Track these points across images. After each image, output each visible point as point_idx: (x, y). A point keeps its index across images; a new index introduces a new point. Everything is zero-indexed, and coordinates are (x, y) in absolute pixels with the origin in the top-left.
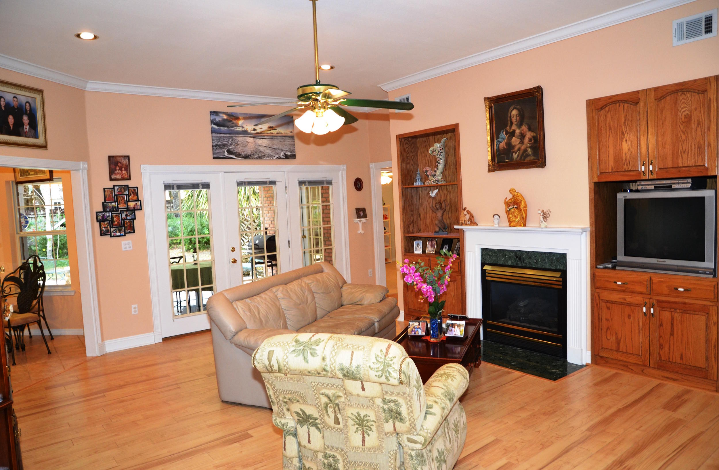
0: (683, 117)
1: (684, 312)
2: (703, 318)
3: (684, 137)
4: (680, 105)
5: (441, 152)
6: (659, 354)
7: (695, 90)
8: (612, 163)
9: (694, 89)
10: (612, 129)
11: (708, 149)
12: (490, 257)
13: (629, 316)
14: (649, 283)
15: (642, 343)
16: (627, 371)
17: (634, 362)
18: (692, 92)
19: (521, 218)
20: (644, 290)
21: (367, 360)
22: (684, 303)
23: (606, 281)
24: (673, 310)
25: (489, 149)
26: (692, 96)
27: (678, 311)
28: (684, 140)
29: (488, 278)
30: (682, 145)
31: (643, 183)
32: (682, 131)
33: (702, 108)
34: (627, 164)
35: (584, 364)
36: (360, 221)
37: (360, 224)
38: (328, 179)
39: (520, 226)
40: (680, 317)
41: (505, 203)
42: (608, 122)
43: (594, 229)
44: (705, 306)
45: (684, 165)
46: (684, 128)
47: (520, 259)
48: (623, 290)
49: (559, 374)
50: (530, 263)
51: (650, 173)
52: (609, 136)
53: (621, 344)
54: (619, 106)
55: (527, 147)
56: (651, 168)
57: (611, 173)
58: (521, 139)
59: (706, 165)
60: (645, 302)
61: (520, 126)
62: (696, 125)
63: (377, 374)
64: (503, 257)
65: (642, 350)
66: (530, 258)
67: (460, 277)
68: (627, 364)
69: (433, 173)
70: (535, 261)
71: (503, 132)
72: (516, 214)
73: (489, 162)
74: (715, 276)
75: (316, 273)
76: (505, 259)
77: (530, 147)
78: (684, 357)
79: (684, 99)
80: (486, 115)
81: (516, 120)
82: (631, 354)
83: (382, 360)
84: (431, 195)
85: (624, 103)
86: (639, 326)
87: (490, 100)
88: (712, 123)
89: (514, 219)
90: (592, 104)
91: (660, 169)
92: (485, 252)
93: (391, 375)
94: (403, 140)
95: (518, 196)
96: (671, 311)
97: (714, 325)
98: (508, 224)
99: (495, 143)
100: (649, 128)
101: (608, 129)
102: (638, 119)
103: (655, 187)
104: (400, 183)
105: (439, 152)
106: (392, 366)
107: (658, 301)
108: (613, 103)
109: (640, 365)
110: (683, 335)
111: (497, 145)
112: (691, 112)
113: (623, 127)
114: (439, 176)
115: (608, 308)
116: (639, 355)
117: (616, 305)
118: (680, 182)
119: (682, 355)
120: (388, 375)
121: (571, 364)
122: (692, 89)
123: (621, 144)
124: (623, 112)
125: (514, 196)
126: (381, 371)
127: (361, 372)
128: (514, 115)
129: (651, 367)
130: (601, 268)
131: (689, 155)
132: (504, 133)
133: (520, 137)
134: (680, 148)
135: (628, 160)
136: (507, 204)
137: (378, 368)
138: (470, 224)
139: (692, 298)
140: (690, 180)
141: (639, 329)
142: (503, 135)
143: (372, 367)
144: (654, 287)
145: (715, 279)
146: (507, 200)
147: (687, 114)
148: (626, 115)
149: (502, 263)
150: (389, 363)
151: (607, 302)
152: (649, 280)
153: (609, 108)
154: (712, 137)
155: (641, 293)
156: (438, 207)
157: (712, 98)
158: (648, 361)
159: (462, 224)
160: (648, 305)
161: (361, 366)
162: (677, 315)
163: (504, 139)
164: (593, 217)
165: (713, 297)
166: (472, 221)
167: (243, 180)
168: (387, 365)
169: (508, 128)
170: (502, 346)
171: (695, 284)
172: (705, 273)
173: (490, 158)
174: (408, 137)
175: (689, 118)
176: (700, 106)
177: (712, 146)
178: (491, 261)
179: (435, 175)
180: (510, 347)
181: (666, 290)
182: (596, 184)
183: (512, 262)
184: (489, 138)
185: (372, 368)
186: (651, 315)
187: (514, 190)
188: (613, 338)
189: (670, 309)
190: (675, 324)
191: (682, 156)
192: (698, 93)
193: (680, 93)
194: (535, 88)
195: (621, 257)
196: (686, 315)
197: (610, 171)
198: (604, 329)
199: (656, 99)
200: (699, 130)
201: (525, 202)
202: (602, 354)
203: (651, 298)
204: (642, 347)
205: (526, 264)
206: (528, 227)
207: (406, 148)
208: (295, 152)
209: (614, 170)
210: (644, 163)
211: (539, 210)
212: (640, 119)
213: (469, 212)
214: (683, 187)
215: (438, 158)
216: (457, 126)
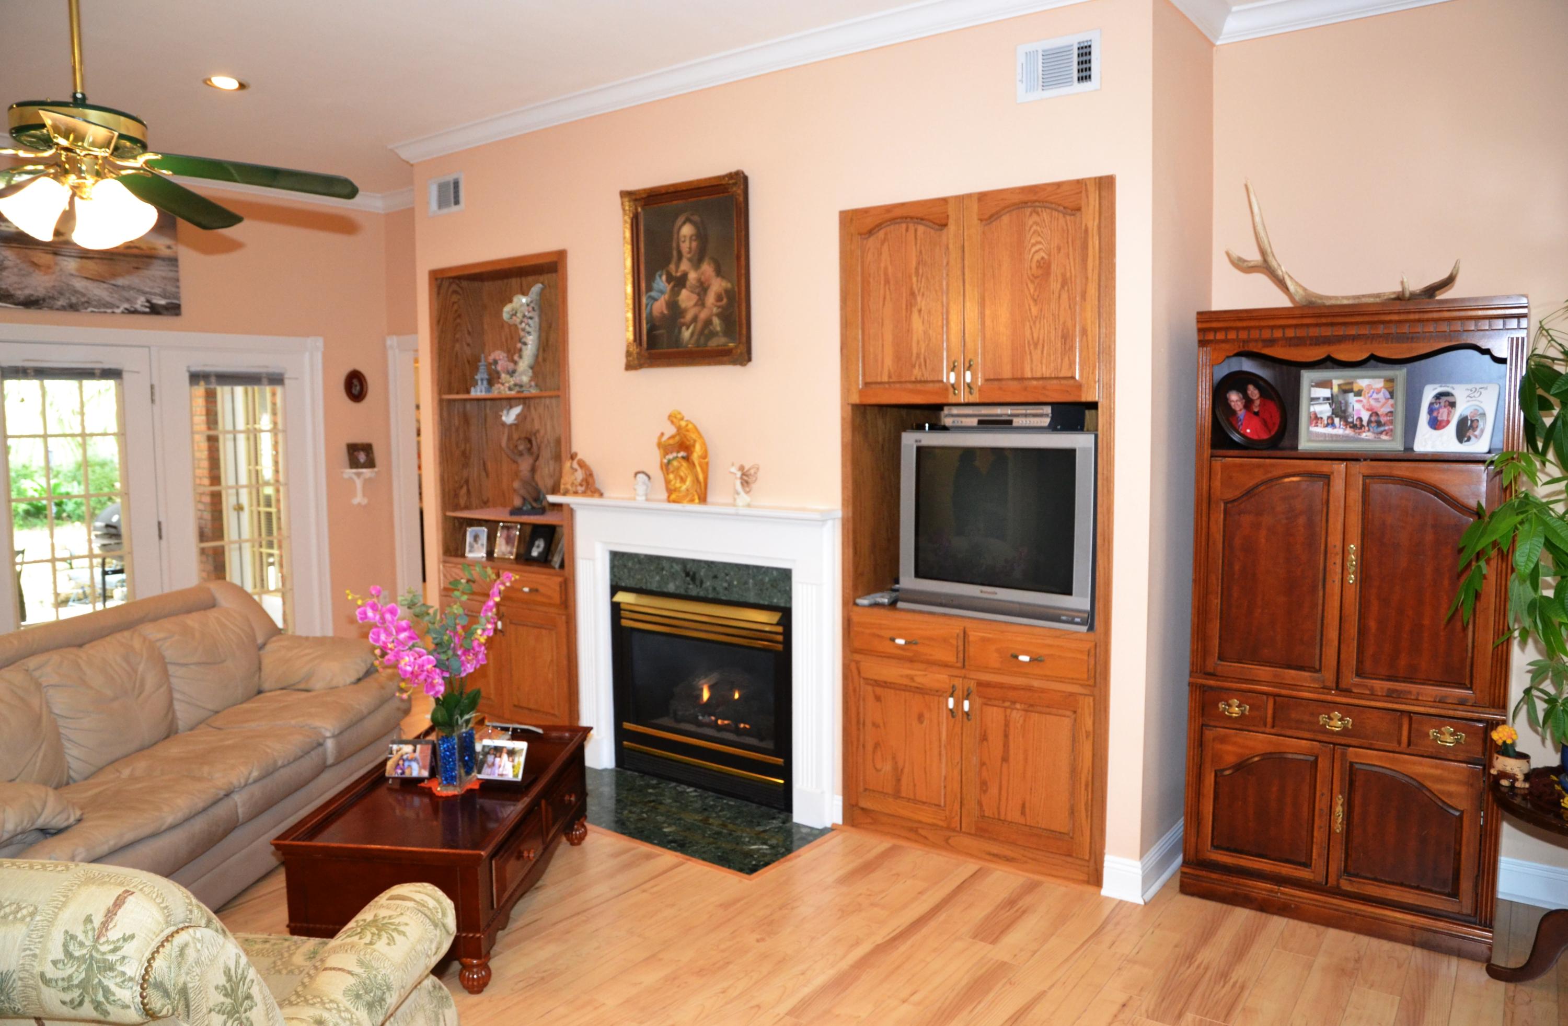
0: (1034, 265)
1: (1030, 707)
2: (1067, 722)
3: (1035, 310)
4: (1028, 236)
5: (531, 318)
6: (980, 804)
7: (1059, 205)
8: (889, 362)
9: (1055, 203)
10: (892, 282)
11: (1081, 341)
12: (629, 572)
13: (920, 718)
14: (961, 643)
15: (945, 778)
16: (916, 841)
17: (930, 821)
18: (1052, 209)
19: (693, 482)
20: (950, 658)
21: (35, 956)
22: (1030, 689)
23: (874, 635)
24: (1007, 704)
25: (630, 315)
26: (1051, 217)
27: (1018, 706)
28: (1036, 317)
29: (625, 623)
30: (1031, 328)
31: (955, 411)
32: (1032, 298)
33: (1071, 249)
34: (920, 366)
35: (829, 825)
36: (358, 475)
37: (359, 483)
38: (271, 370)
39: (692, 501)
40: (1021, 721)
41: (659, 445)
42: (882, 265)
43: (850, 514)
44: (1071, 694)
45: (1035, 376)
46: (1035, 290)
47: (693, 579)
48: (909, 657)
49: (764, 855)
50: (714, 589)
51: (967, 389)
52: (885, 298)
53: (904, 780)
54: (907, 230)
55: (712, 315)
56: (968, 377)
57: (887, 386)
58: (699, 294)
59: (1077, 377)
60: (953, 687)
61: (697, 263)
62: (1059, 286)
63: (67, 997)
64: (658, 573)
65: (945, 794)
66: (715, 577)
67: (564, 617)
68: (915, 825)
69: (511, 366)
70: (725, 585)
71: (660, 276)
72: (684, 470)
73: (628, 346)
74: (1091, 628)
75: (189, 611)
76: (662, 577)
77: (718, 315)
78: (1027, 810)
79: (1036, 223)
80: (624, 232)
81: (690, 248)
82: (924, 803)
83: (84, 951)
84: (504, 418)
85: (918, 223)
86: (940, 740)
87: (634, 197)
88: (1090, 284)
89: (678, 485)
90: (852, 220)
91: (987, 380)
92: (619, 561)
93: (112, 998)
94: (446, 284)
95: (688, 431)
96: (1006, 708)
97: (1087, 737)
98: (664, 495)
99: (644, 300)
100: (967, 286)
101: (882, 282)
102: (945, 263)
103: (980, 422)
104: (436, 389)
105: (524, 316)
106: (120, 968)
107: (980, 684)
108: (894, 220)
109: (942, 828)
110: (1026, 760)
111: (647, 305)
112: (1049, 255)
113: (914, 279)
114: (523, 373)
115: (878, 699)
116: (939, 806)
117: (892, 691)
118: (1028, 412)
119: (1023, 806)
120: (100, 998)
121: (799, 826)
122: (1052, 203)
123: (909, 319)
124: (913, 243)
125: (679, 429)
126: (77, 986)
127: (14, 995)
128: (685, 237)
129: (965, 833)
130: (864, 606)
131: (1045, 352)
132: (664, 278)
133: (697, 290)
134: (1028, 333)
135: (922, 357)
136: (665, 448)
137: (70, 977)
138: (584, 493)
139: (1047, 678)
140: (1048, 410)
141: (940, 747)
142: (661, 283)
143: (49, 975)
144: (972, 650)
145: (1091, 636)
146: (664, 438)
147: (1043, 258)
148: (921, 252)
149: (654, 586)
150: (105, 961)
151: (877, 683)
152: (961, 635)
153: (886, 234)
154: (1089, 314)
155: (946, 665)
156: (521, 447)
157: (1090, 225)
158: (958, 818)
159: (566, 493)
160: (959, 692)
161: (14, 976)
162: (1016, 716)
163: (662, 292)
164: (850, 486)
165: (1085, 676)
166: (590, 487)
167: (20, 364)
168: (98, 967)
169: (672, 267)
170: (654, 782)
171: (1050, 646)
172: (1072, 622)
173: (630, 336)
174: (459, 278)
175: (1045, 267)
176: (1068, 242)
177: (1089, 332)
178: (630, 583)
179: (514, 372)
180: (673, 784)
181: (993, 659)
182: (856, 407)
183: (677, 587)
184: (629, 289)
185: (50, 980)
186: (965, 716)
187: (679, 416)
188: (888, 767)
189: (1004, 701)
190: (1011, 737)
191: (1030, 353)
192: (1064, 214)
193: (1030, 210)
194: (730, 176)
195: (908, 580)
196: (1034, 716)
197: (885, 379)
198: (870, 747)
199: (981, 220)
200: (1065, 296)
201: (704, 444)
202: (864, 804)
203: (965, 677)
204: (945, 787)
205: (707, 590)
206: (713, 504)
207: (454, 303)
208: (178, 298)
209: (894, 379)
210: (954, 367)
211: (733, 465)
212: (948, 264)
213: (582, 464)
214: (1035, 425)
215: (523, 330)
216: (561, 256)
